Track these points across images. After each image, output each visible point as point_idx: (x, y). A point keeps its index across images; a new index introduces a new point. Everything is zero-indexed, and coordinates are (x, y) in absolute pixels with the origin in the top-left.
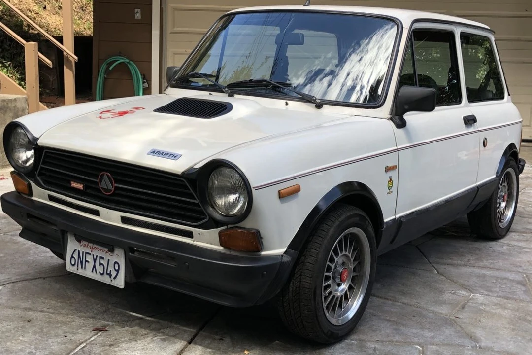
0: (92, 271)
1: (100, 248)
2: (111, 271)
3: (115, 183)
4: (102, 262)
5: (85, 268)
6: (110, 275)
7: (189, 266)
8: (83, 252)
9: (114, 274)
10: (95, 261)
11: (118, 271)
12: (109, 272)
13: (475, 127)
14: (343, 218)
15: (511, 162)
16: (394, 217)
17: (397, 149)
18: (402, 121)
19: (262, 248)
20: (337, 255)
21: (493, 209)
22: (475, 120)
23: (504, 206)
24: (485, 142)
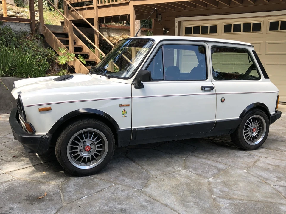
13: (213, 92)
14: (81, 123)
15: (257, 112)
16: (131, 128)
17: (132, 97)
18: (139, 85)
19: (34, 131)
20: (83, 139)
21: (239, 134)
22: (212, 88)
23: (255, 134)
24: (223, 99)
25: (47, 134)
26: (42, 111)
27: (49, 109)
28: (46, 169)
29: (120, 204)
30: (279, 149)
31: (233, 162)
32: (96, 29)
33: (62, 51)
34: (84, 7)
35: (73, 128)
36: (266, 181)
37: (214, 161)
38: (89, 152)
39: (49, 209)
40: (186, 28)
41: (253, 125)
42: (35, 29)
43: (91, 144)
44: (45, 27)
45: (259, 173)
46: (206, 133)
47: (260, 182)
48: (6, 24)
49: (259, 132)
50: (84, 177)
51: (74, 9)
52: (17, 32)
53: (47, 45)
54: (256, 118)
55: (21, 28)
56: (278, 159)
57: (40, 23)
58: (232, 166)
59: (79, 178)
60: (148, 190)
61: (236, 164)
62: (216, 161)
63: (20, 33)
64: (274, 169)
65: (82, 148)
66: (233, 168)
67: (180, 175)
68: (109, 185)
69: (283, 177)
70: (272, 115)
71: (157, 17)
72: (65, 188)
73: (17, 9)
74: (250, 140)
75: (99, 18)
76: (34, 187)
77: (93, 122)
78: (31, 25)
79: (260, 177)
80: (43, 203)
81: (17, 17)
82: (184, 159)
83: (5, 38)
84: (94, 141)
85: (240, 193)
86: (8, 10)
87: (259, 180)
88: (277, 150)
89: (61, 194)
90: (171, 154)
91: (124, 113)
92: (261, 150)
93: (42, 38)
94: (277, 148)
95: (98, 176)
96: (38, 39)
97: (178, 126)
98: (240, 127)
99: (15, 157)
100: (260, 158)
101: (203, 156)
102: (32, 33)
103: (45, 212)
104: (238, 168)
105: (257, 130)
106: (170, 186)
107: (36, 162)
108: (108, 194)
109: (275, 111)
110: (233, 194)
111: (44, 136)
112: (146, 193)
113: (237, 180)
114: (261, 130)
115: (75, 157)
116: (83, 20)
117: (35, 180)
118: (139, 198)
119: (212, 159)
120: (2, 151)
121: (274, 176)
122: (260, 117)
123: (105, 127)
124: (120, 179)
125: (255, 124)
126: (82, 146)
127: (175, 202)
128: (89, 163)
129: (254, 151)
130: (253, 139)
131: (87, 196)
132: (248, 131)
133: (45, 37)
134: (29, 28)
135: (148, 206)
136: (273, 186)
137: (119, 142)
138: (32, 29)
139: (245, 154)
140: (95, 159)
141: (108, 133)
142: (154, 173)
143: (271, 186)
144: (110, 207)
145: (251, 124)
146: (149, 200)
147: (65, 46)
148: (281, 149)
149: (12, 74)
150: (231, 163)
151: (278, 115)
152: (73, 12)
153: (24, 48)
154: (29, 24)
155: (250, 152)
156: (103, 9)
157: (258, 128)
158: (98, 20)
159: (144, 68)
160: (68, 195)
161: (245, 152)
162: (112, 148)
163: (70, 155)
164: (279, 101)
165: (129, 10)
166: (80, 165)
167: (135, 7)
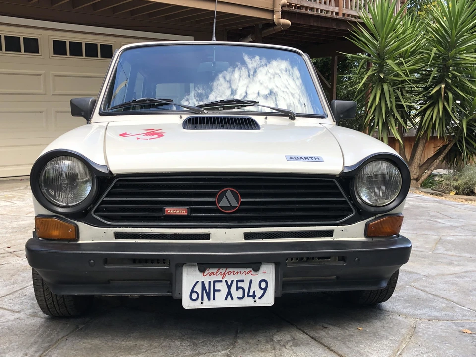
0: (226, 299)
1: (236, 270)
2: (254, 292)
3: (242, 198)
4: (240, 284)
5: (214, 299)
6: (254, 296)
7: (359, 260)
8: (210, 282)
9: (259, 293)
10: (229, 287)
11: (265, 289)
12: (251, 293)
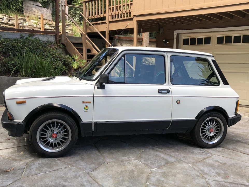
13: (170, 94)
14: (49, 115)
15: (214, 114)
16: (92, 121)
17: (94, 96)
18: (101, 86)
19: (13, 119)
20: (51, 128)
21: (196, 133)
22: (168, 91)
23: (212, 134)
24: (178, 101)
25: (22, 122)
26: (18, 103)
27: (24, 102)
28: (25, 150)
29: (65, 181)
30: (237, 149)
31: (184, 157)
32: (107, 40)
33: (76, 57)
34: (99, 22)
35: (42, 118)
36: (204, 175)
37: (168, 154)
38: (56, 138)
39: (8, 180)
40: (184, 39)
41: (211, 126)
42: (59, 40)
43: (58, 132)
44: (66, 39)
45: (202, 168)
46: (164, 130)
47: (198, 176)
48: (36, 36)
49: (216, 133)
50: (50, 159)
51: (91, 23)
52: (44, 42)
53: (67, 53)
54: (214, 119)
55: (48, 39)
56: (229, 158)
57: (63, 36)
58: (181, 160)
59: (46, 159)
60: (95, 174)
61: (186, 159)
62: (170, 155)
63: (47, 42)
64: (219, 166)
65: (50, 135)
66: (182, 162)
67: (130, 163)
68: (66, 166)
69: (223, 173)
70: (231, 118)
71: (159, 31)
72: (30, 166)
73: (53, 24)
74: (208, 139)
75: (110, 31)
76: (7, 163)
77: (58, 114)
78: (56, 36)
79: (200, 172)
80: (7, 175)
81: (52, 30)
82: (142, 151)
83: (33, 47)
84: (60, 130)
85: (173, 183)
86: (45, 25)
87: (198, 174)
88: (234, 149)
89: (25, 170)
90: (134, 146)
91: (86, 108)
92: (218, 149)
93: (63, 47)
94: (235, 148)
95: (62, 159)
96: (61, 48)
97: (135, 122)
98: (197, 127)
99: (8, 139)
100: (212, 155)
101: (161, 150)
102: (56, 43)
103: (4, 182)
104: (186, 162)
105: (215, 130)
106: (115, 171)
107: (21, 144)
108: (61, 173)
109: (235, 114)
110: (166, 184)
111: (20, 123)
112: (92, 175)
113: (177, 172)
114: (219, 130)
115: (45, 142)
116: (97, 33)
117: (11, 158)
118: (83, 178)
119: (167, 153)
120: (1, 134)
121: (215, 172)
122: (218, 120)
123: (69, 119)
124: (77, 162)
125: (213, 125)
126: (50, 133)
127: (112, 184)
128: (56, 147)
129: (211, 149)
130: (211, 139)
131: (43, 173)
132: (205, 131)
133: (66, 46)
134: (54, 39)
135: (87, 185)
136: (207, 180)
137: (82, 132)
138: (56, 40)
139: (201, 151)
140: (61, 145)
141: (72, 124)
142: (108, 160)
143: (206, 180)
144: (57, 183)
145: (208, 125)
146: (90, 181)
147: (80, 54)
148: (238, 149)
149: (32, 74)
150: (182, 158)
151: (237, 118)
152: (90, 26)
153: (47, 55)
154: (54, 35)
155: (207, 150)
156: (113, 24)
157: (216, 129)
158: (109, 33)
159: (106, 73)
160: (30, 170)
161: (201, 149)
162: (75, 137)
163: (40, 140)
164: (239, 104)
165: (133, 25)
166: (48, 149)
167: (138, 22)
